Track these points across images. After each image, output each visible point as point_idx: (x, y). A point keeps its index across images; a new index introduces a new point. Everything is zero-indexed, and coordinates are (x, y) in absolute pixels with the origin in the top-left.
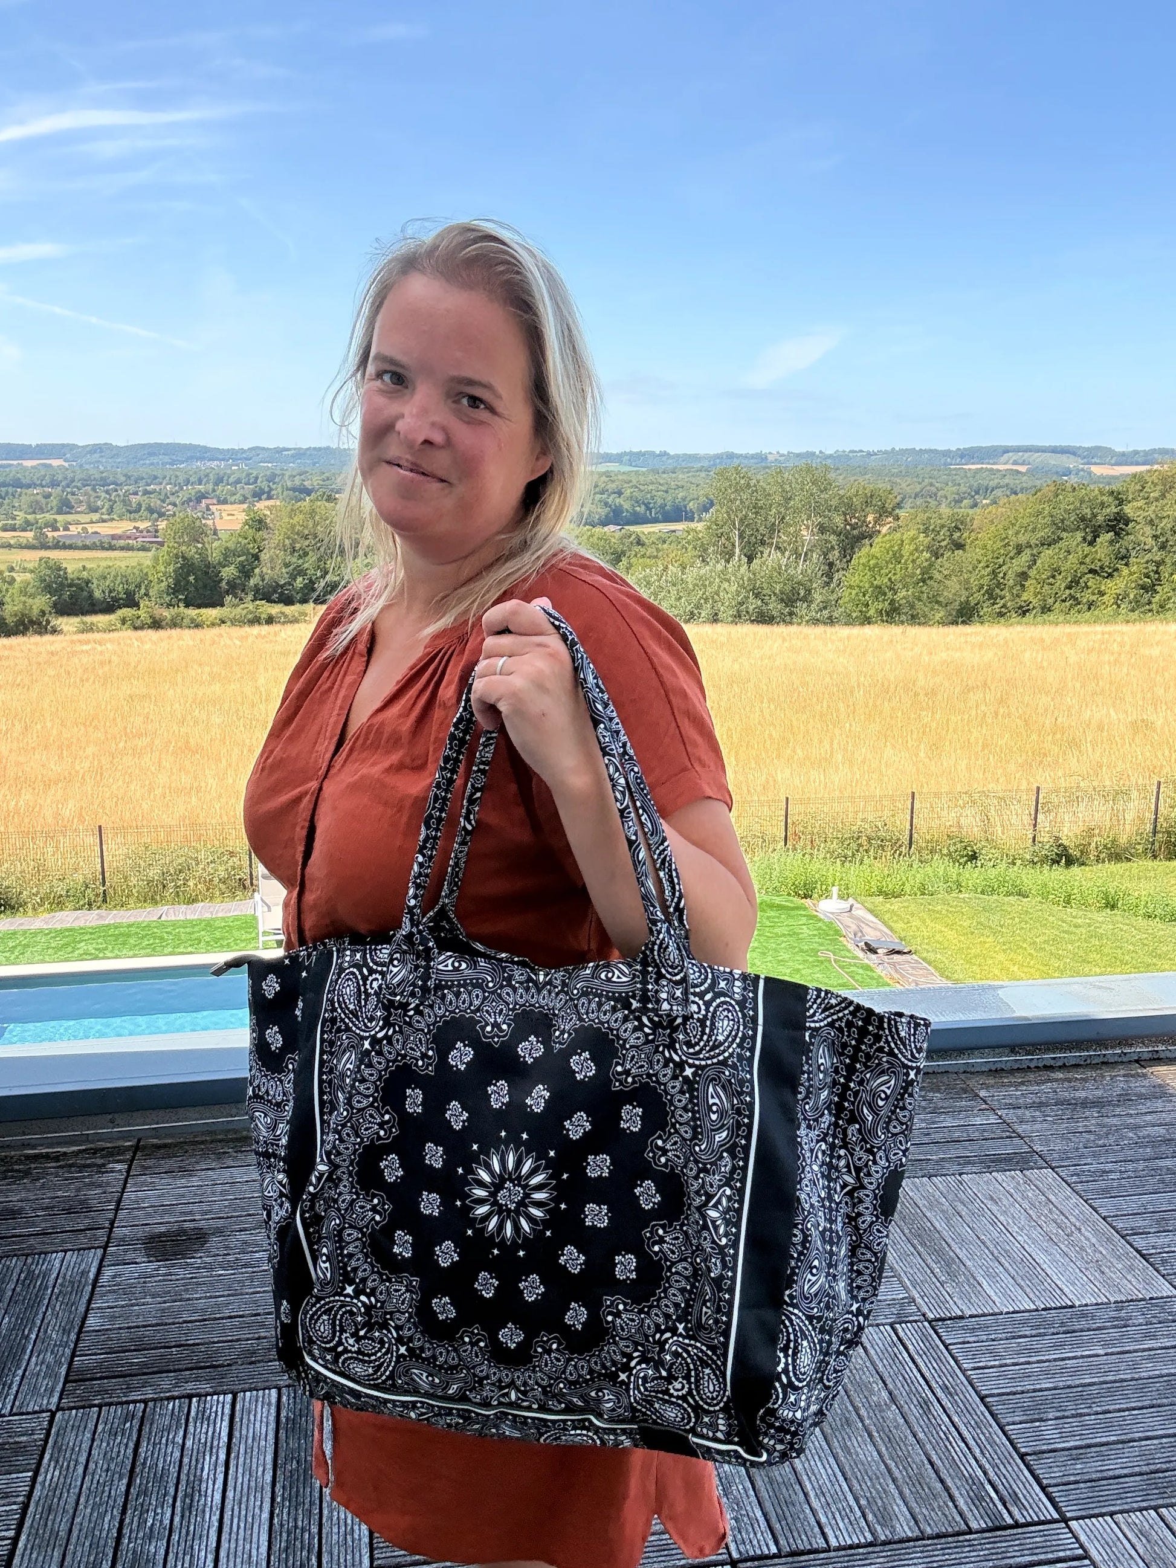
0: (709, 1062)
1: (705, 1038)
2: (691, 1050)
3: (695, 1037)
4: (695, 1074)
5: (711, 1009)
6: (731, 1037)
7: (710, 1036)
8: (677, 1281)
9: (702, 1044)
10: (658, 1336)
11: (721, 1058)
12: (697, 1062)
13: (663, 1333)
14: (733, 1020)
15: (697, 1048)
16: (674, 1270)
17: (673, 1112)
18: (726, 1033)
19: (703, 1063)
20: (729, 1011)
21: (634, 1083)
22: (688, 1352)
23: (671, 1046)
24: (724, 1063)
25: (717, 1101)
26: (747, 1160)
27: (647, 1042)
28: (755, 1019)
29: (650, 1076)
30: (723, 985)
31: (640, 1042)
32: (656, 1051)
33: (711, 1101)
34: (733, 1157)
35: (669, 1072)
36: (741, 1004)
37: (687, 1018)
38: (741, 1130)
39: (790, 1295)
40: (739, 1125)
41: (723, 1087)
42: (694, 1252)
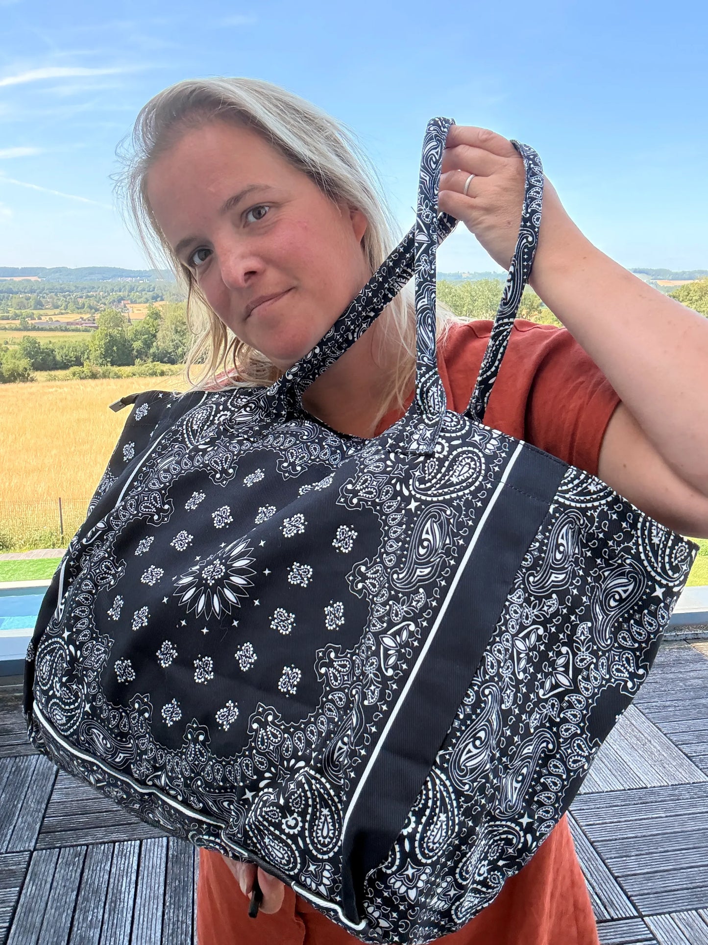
0: (435, 499)
1: (439, 476)
2: (422, 486)
3: (429, 474)
4: (417, 508)
5: (455, 453)
6: (466, 483)
7: (444, 475)
8: (330, 710)
9: (434, 481)
10: (293, 762)
11: (447, 497)
12: (423, 498)
13: (298, 759)
14: (475, 469)
15: (428, 485)
16: (330, 697)
17: (385, 542)
18: (461, 478)
19: (429, 499)
20: (473, 460)
21: (358, 505)
22: (310, 785)
23: (404, 481)
24: (449, 503)
25: (430, 537)
26: (440, 602)
27: (384, 472)
28: (498, 476)
29: (374, 504)
30: (477, 438)
31: (378, 470)
32: (389, 483)
33: (424, 536)
34: (429, 595)
35: (395, 504)
36: (489, 459)
37: (429, 456)
38: (446, 571)
39: (442, 757)
40: (444, 565)
41: (441, 526)
42: (354, 682)
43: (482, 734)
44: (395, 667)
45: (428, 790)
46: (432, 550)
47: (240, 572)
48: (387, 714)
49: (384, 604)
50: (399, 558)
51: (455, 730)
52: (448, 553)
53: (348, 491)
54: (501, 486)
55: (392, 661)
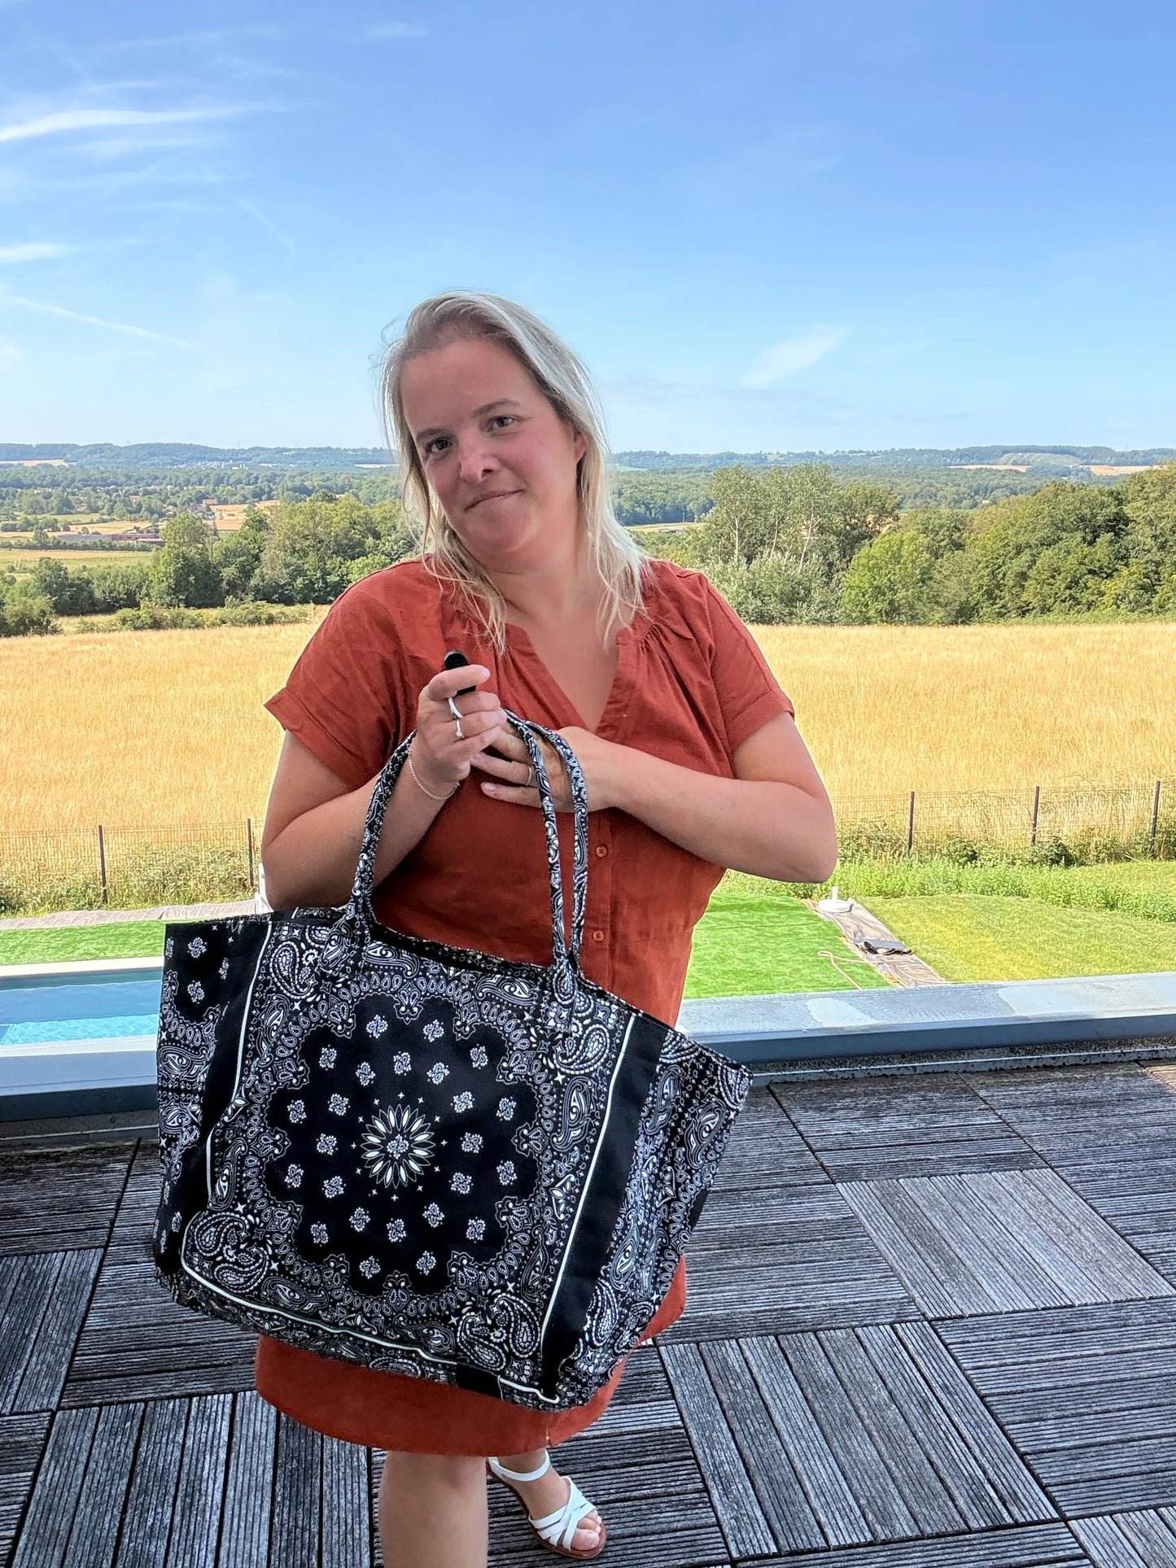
0: (577, 1073)
1: (578, 1053)
2: (565, 1061)
3: (569, 1051)
4: (563, 1080)
5: (587, 1032)
6: (597, 1057)
8: (516, 1248)
9: (574, 1057)
10: (490, 1291)
11: (587, 1071)
12: (567, 1071)
13: (494, 1288)
14: (602, 1044)
15: (570, 1060)
16: (514, 1238)
17: (541, 1108)
18: (594, 1053)
19: (572, 1073)
20: (600, 1036)
21: (514, 1079)
22: (512, 1307)
23: (549, 1056)
24: (589, 1075)
25: (577, 1104)
26: (591, 1156)
27: (530, 1048)
28: (619, 1046)
29: (527, 1077)
30: (601, 1014)
31: (525, 1047)
32: (536, 1058)
33: (573, 1104)
34: (582, 1151)
35: (544, 1076)
36: (612, 1033)
37: (566, 1035)
38: (592, 1130)
39: (606, 1271)
40: (591, 1126)
41: (584, 1094)
42: (534, 1225)
43: (630, 1248)
44: (565, 1212)
45: (597, 1296)
46: (580, 1115)
47: (421, 1145)
48: (564, 1249)
49: (550, 1163)
50: (556, 1124)
51: (611, 1249)
52: (593, 1116)
53: (504, 1069)
54: (622, 1055)
55: (562, 1208)
